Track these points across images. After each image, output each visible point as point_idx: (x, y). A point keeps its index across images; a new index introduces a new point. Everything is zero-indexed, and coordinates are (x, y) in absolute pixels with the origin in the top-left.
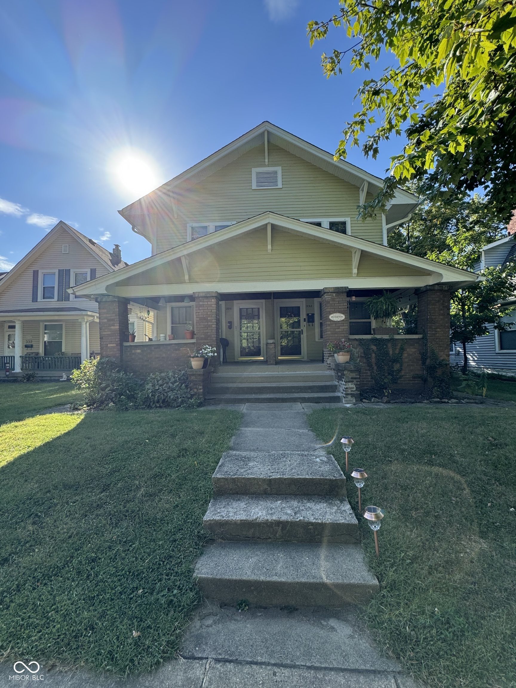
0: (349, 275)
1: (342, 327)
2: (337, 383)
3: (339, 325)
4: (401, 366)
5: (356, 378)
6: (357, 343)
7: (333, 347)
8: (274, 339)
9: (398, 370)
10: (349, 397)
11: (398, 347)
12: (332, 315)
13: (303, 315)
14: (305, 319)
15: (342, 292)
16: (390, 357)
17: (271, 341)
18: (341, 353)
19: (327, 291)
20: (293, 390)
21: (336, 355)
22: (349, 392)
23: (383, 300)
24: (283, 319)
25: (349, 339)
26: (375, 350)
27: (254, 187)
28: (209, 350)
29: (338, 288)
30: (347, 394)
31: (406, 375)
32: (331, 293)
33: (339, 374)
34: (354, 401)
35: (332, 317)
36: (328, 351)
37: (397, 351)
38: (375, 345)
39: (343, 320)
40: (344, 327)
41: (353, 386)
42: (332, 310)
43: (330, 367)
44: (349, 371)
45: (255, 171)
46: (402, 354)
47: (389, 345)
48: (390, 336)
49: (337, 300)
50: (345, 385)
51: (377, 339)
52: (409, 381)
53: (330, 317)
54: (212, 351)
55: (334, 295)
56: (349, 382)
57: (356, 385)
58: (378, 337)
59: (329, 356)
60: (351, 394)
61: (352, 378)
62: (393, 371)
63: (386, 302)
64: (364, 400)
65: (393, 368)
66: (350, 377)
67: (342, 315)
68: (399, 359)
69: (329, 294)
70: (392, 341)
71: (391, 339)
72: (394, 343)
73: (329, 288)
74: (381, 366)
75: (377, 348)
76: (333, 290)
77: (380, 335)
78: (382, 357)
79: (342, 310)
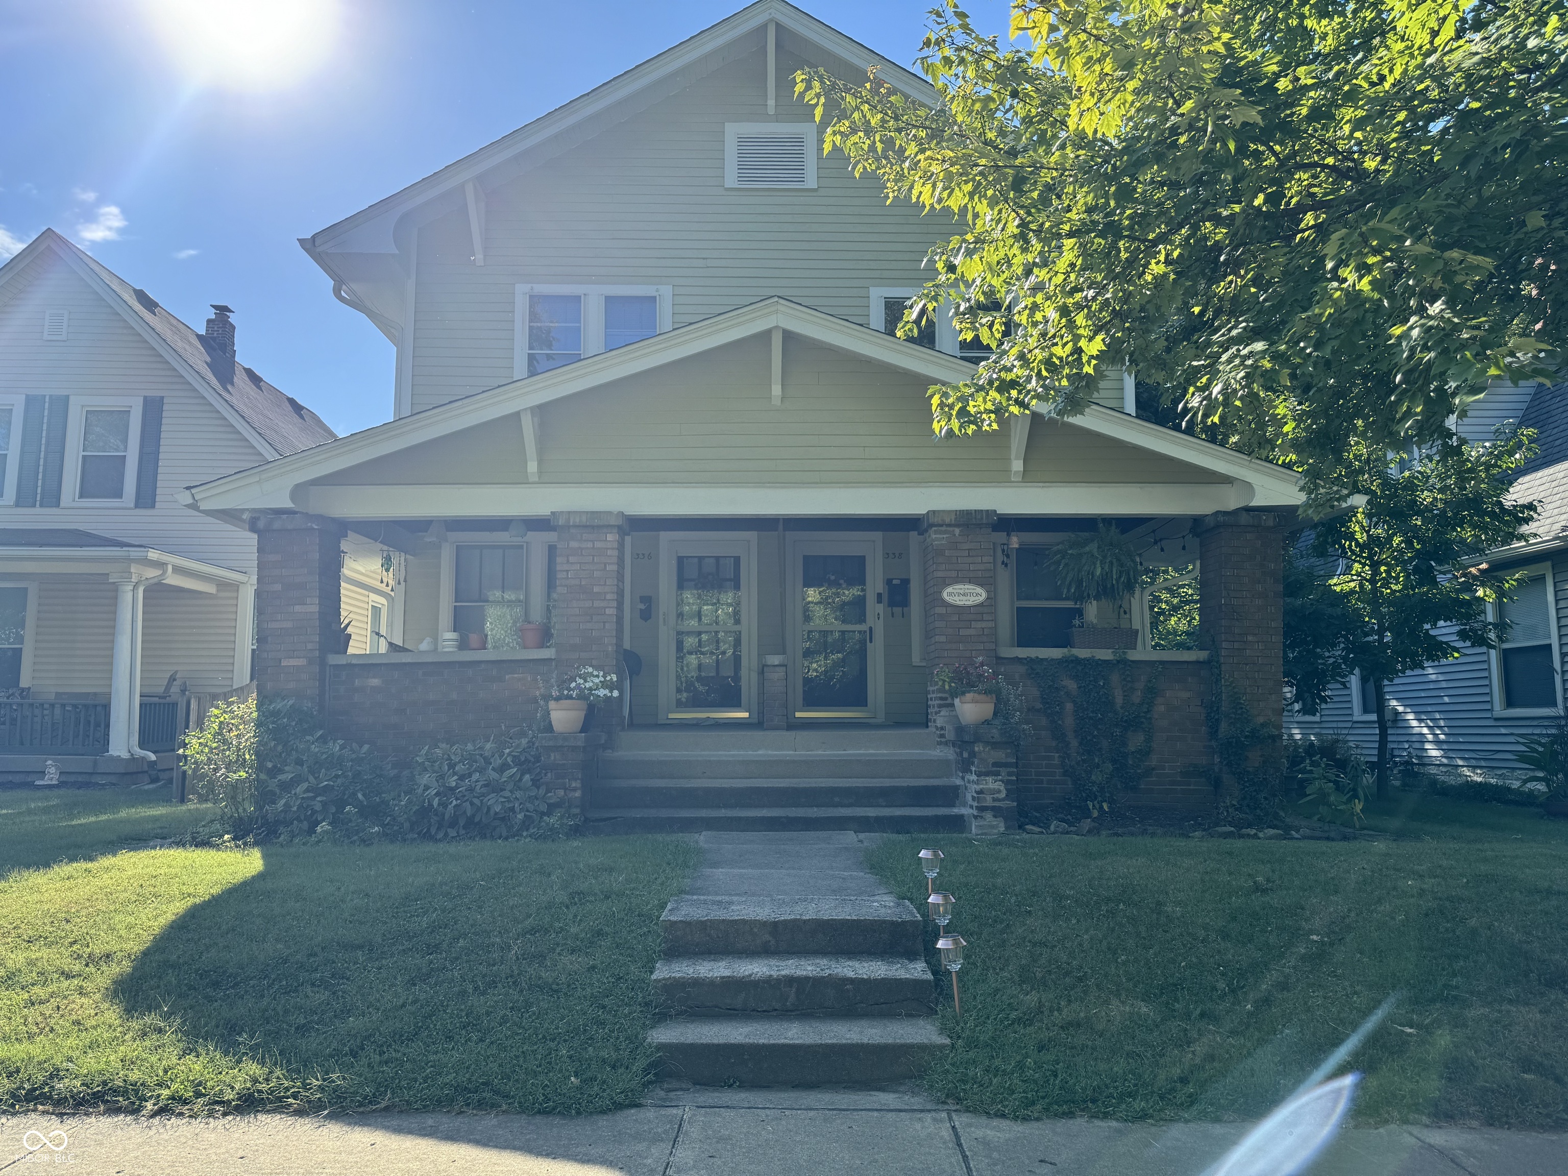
0: (1000, 477)
1: (980, 625)
2: (958, 782)
3: (970, 617)
4: (1149, 739)
5: (1006, 765)
6: (1022, 669)
7: (952, 680)
8: (784, 653)
9: (1140, 752)
10: (989, 816)
11: (1140, 685)
12: (950, 589)
13: (875, 583)
14: (879, 595)
15: (981, 526)
16: (1116, 713)
17: (775, 660)
18: (969, 696)
19: (936, 520)
20: (837, 799)
21: (957, 701)
22: (989, 801)
23: (1095, 550)
24: (813, 594)
25: (1001, 657)
26: (1074, 692)
27: (731, 179)
28: (597, 680)
29: (968, 513)
30: (982, 809)
31: (1163, 768)
32: (949, 525)
33: (965, 755)
34: (1002, 829)
35: (950, 594)
36: (939, 691)
37: (1137, 697)
38: (1074, 678)
39: (981, 605)
40: (984, 625)
41: (999, 786)
42: (950, 574)
43: (942, 736)
44: (987, 743)
45: (733, 131)
46: (1151, 704)
47: (1115, 678)
48: (1115, 653)
49: (966, 546)
50: (977, 783)
51: (1077, 661)
52: (1171, 783)
53: (945, 595)
54: (604, 685)
55: (957, 531)
56: (987, 774)
57: (1006, 783)
58: (1083, 653)
59: (940, 706)
60: (993, 809)
61: (995, 764)
62: (1125, 755)
63: (1105, 557)
64: (1029, 827)
65: (1125, 744)
66: (991, 761)
67: (979, 590)
68: (1143, 720)
69: (944, 528)
70: (1121, 666)
71: (1118, 662)
72: (1128, 672)
73: (943, 511)
74: (1089, 738)
75: (1079, 688)
76: (953, 517)
77: (1089, 650)
78: (1092, 712)
79: (980, 574)
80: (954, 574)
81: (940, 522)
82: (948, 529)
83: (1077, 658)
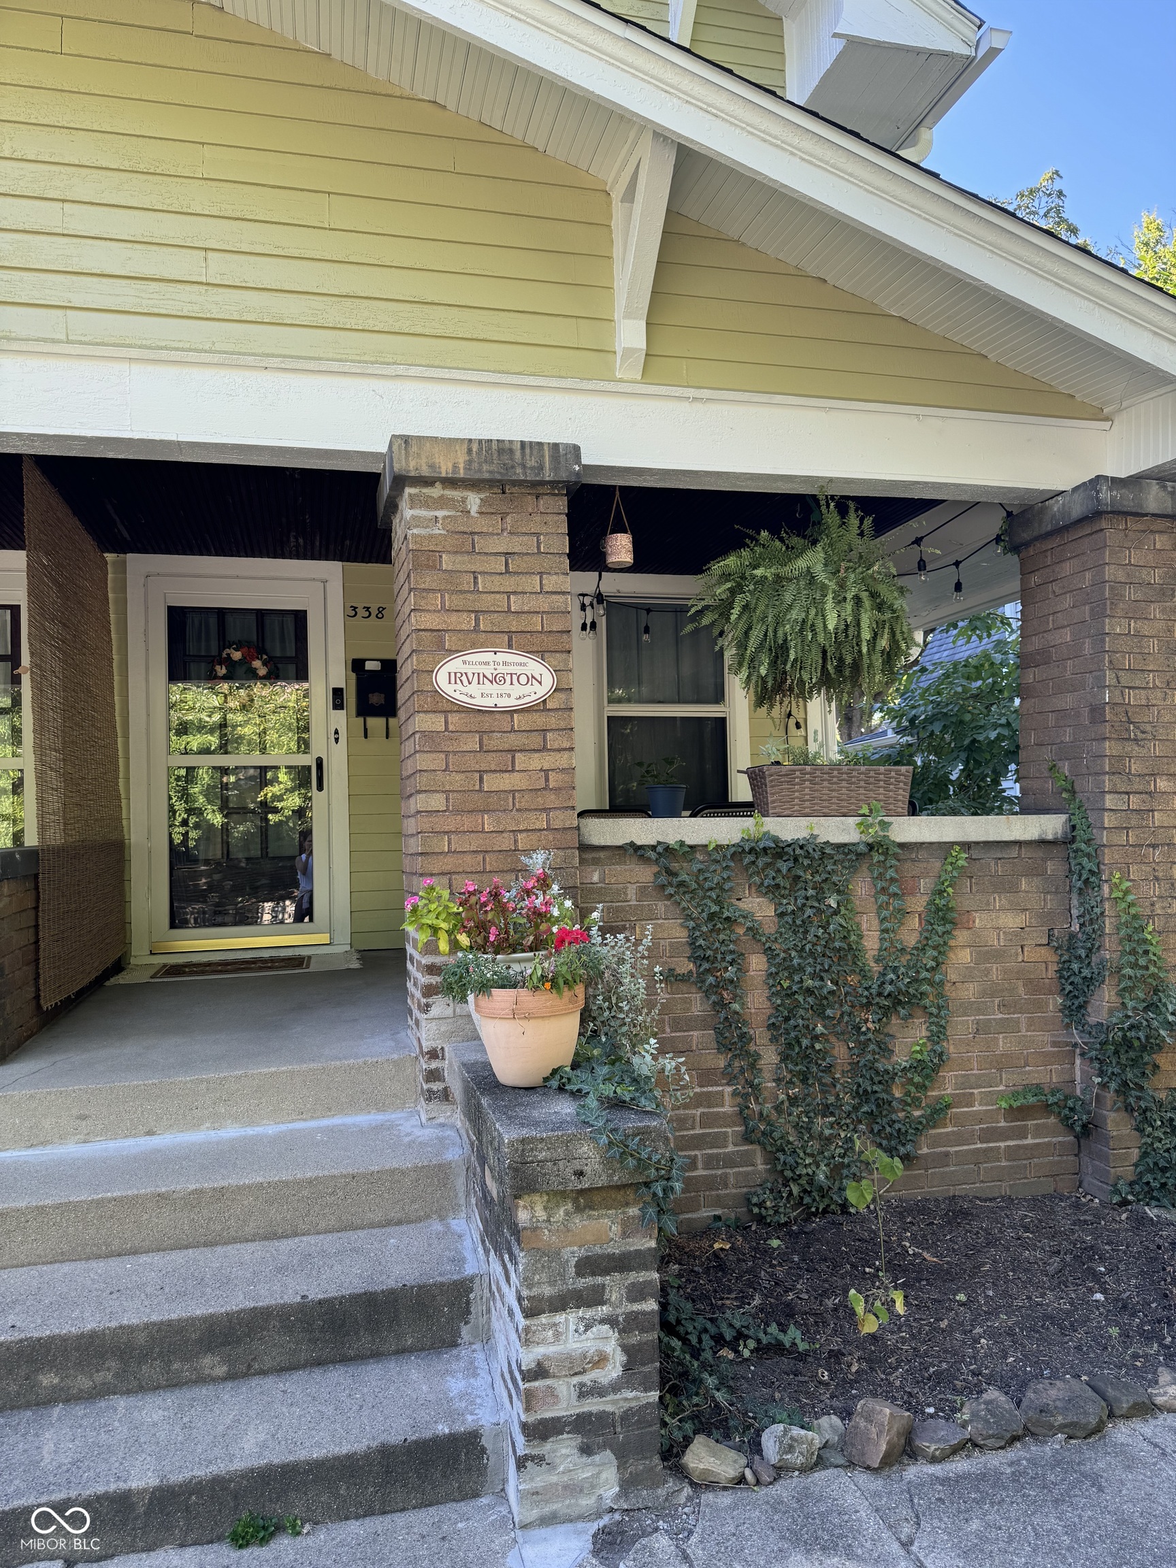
0: (587, 361)
1: (537, 762)
3: (514, 740)
4: (938, 1035)
6: (645, 874)
9: (918, 1066)
11: (918, 903)
12: (455, 665)
13: (329, 668)
14: (338, 693)
15: (536, 487)
16: (864, 974)
19: (413, 465)
22: (565, 1400)
23: (818, 569)
25: (584, 848)
26: (770, 927)
29: (503, 449)
30: (541, 1428)
31: (968, 1100)
32: (451, 482)
34: (612, 1491)
35: (455, 678)
37: (911, 932)
38: (772, 891)
39: (540, 707)
40: (548, 761)
41: (604, 1340)
42: (454, 620)
43: (433, 1075)
44: (560, 1189)
46: (942, 950)
47: (862, 887)
48: (864, 827)
49: (501, 545)
50: (525, 1339)
51: (778, 850)
52: (987, 1135)
53: (442, 679)
55: (474, 501)
56: (560, 1304)
57: (625, 1325)
58: (789, 829)
60: (580, 1424)
61: (588, 1266)
62: (887, 1079)
63: (842, 585)
65: (885, 1050)
66: (572, 1254)
67: (534, 667)
68: (925, 988)
69: (436, 491)
70: (876, 858)
71: (871, 847)
72: (891, 873)
73: (434, 440)
74: (805, 1042)
75: (781, 915)
76: (462, 459)
77: (804, 821)
78: (813, 976)
79: (536, 623)
80: (467, 621)
81: (425, 472)
82: (450, 493)
83: (776, 840)
